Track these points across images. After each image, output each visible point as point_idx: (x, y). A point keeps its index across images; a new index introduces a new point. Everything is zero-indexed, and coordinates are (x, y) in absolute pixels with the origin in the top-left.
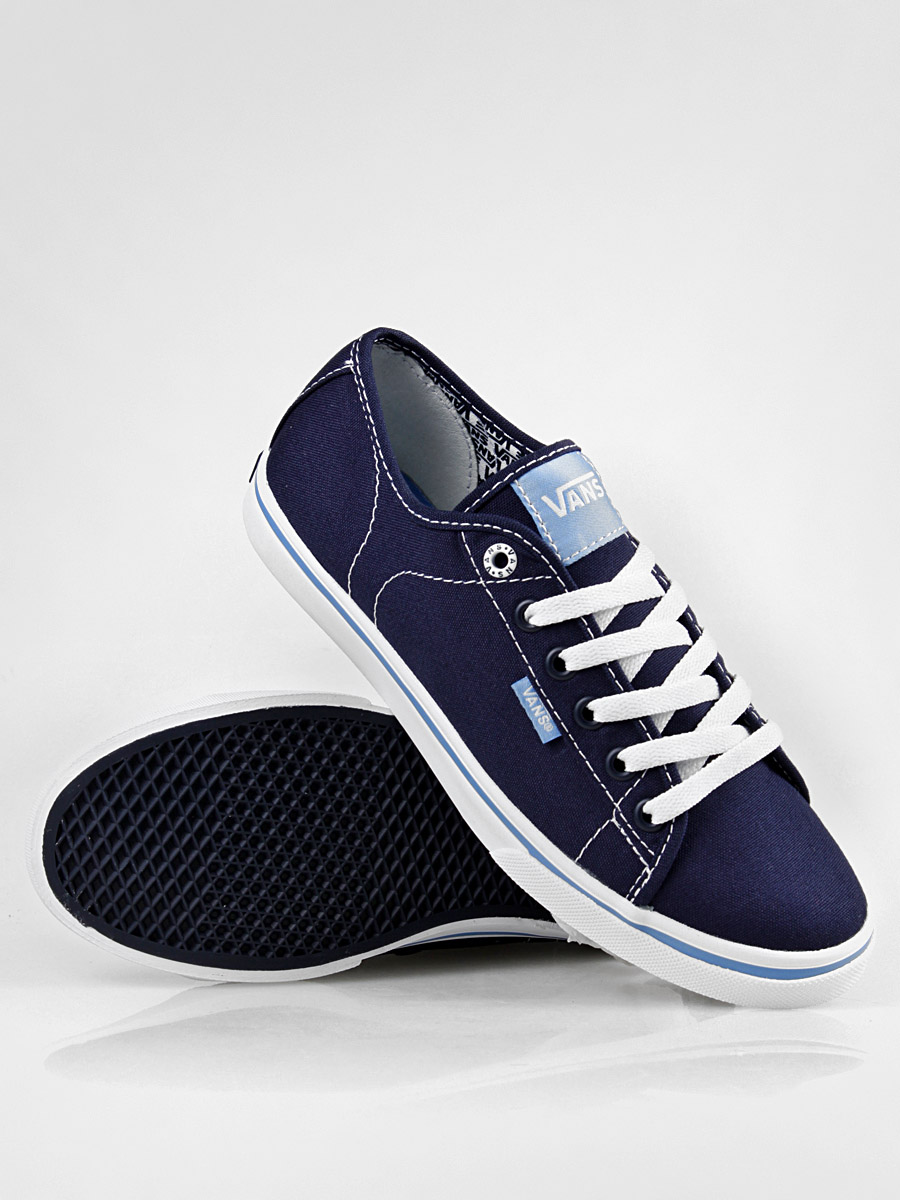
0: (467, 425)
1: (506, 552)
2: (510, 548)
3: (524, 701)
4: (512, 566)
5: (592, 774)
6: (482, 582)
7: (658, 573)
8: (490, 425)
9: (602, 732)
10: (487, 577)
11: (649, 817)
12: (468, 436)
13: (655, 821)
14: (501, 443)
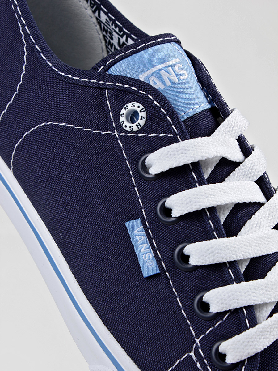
0: (100, 23)
1: (138, 110)
2: (142, 107)
3: (134, 238)
4: (142, 122)
5: (181, 310)
6: (116, 133)
7: (241, 141)
8: (114, 22)
9: (196, 273)
10: (120, 129)
11: (224, 356)
12: (100, 32)
13: (229, 360)
14: (122, 36)
